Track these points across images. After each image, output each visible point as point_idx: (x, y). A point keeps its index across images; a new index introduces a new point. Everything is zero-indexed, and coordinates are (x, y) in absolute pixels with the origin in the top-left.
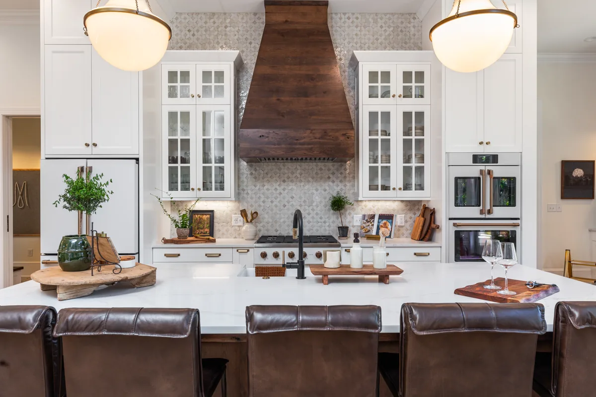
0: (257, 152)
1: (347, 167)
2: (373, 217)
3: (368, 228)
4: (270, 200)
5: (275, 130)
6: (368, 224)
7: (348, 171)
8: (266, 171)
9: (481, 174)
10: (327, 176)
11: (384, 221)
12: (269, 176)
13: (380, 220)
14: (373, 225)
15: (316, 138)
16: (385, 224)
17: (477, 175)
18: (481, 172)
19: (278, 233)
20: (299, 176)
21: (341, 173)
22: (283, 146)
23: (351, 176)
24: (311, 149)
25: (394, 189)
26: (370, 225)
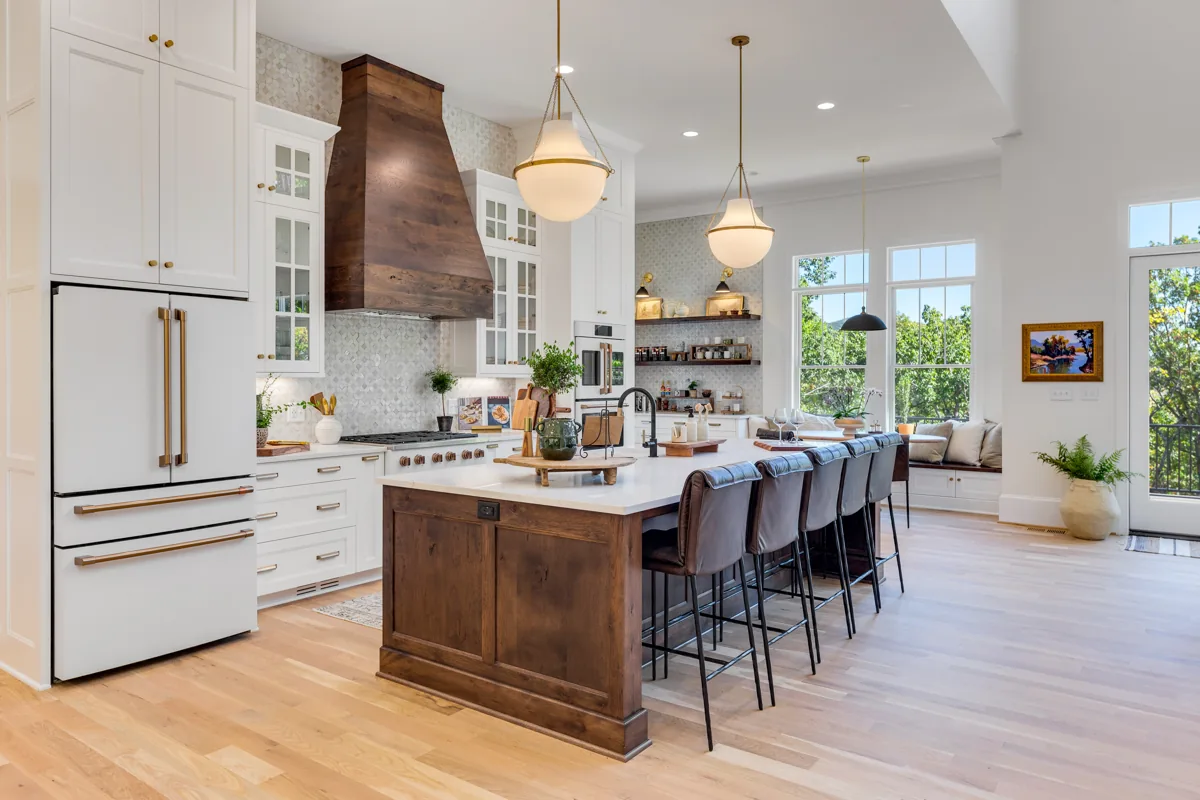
0: (388, 301)
1: (442, 329)
2: (479, 401)
3: (474, 417)
4: (344, 377)
5: (409, 271)
6: (472, 411)
7: (442, 335)
8: (339, 329)
9: (601, 347)
10: (418, 341)
11: (498, 406)
12: (344, 336)
13: (491, 405)
14: (481, 413)
15: (455, 288)
16: (499, 410)
17: (597, 348)
18: (602, 345)
19: (356, 430)
20: (383, 338)
21: (435, 338)
22: (419, 295)
23: (446, 341)
24: (450, 303)
25: (510, 363)
26: (477, 412)
